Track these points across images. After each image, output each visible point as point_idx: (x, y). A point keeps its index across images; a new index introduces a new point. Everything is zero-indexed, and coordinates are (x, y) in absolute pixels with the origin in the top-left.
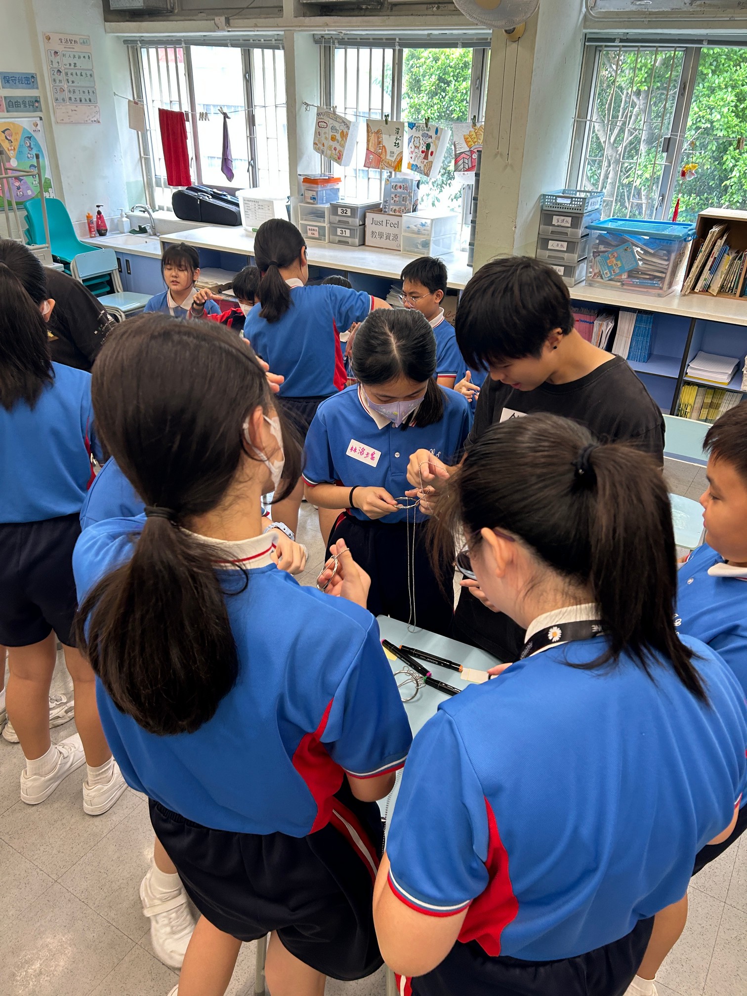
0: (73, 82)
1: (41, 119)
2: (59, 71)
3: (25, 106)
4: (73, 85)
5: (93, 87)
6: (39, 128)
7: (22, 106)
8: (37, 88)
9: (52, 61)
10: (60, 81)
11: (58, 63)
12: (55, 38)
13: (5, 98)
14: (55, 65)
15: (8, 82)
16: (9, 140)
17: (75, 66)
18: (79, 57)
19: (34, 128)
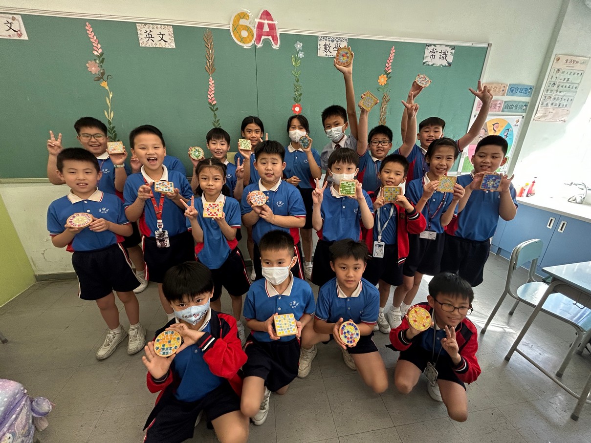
0: (560, 92)
1: (523, 117)
2: (554, 84)
3: (516, 109)
4: (560, 94)
5: (574, 96)
6: (519, 123)
7: (514, 108)
8: (530, 96)
9: (552, 77)
10: (551, 91)
11: (556, 78)
12: (563, 59)
13: (505, 102)
14: (554, 79)
15: (512, 91)
16: (495, 130)
17: (567, 81)
18: (574, 74)
19: (515, 123)
